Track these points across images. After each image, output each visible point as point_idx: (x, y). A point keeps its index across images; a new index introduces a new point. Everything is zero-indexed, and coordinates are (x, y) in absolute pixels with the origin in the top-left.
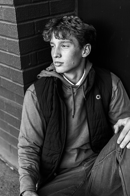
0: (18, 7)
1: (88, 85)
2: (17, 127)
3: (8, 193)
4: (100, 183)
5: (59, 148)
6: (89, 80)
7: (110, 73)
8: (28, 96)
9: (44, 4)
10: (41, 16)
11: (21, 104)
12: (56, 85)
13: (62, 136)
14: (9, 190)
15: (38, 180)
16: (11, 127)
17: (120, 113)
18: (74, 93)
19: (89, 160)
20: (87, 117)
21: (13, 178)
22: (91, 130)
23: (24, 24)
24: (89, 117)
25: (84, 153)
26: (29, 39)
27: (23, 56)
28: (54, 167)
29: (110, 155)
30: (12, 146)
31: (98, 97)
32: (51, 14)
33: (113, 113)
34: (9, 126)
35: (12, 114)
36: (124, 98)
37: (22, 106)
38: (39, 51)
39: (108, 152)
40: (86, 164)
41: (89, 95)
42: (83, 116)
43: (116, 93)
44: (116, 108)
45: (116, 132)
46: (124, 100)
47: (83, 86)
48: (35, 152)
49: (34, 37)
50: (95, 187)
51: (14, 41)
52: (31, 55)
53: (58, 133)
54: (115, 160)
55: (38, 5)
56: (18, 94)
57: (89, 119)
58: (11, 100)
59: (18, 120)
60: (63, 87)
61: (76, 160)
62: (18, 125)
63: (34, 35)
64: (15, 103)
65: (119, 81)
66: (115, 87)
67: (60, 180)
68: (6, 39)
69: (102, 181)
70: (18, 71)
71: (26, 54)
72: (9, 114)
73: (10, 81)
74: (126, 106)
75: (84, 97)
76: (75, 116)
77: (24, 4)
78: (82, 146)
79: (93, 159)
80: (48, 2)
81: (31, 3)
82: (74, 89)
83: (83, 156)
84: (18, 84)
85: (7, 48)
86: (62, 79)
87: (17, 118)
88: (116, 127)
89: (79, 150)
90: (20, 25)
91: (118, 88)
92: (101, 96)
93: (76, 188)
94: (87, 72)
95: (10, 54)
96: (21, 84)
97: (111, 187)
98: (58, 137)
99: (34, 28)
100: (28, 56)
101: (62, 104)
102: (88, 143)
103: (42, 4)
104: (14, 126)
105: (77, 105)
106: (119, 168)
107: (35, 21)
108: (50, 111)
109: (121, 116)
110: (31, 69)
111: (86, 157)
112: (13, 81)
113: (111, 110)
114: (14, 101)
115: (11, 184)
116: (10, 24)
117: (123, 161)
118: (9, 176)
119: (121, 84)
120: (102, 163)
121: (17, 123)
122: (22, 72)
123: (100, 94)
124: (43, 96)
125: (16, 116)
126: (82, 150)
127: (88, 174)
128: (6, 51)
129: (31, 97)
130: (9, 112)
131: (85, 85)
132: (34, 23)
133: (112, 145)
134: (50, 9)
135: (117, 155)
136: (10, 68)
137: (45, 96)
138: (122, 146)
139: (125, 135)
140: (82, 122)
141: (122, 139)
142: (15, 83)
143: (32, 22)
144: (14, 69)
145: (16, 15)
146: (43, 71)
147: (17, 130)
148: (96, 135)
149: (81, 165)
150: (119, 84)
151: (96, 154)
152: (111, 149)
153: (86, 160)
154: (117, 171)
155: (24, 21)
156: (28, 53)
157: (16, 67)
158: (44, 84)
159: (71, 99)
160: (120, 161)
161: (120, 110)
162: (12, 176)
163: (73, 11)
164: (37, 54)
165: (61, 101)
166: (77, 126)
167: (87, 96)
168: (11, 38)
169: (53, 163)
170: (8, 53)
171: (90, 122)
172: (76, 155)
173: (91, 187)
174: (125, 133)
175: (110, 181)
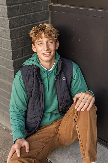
0: (10, 18)
1: (57, 70)
2: (8, 99)
3: (2, 144)
4: (65, 135)
5: (40, 113)
6: (58, 68)
7: (72, 62)
8: (17, 79)
9: (28, 15)
10: (25, 24)
11: (11, 83)
12: (36, 71)
13: (41, 104)
14: (2, 142)
15: (25, 133)
16: (4, 99)
17: (78, 89)
18: (48, 76)
19: (58, 120)
20: (56, 92)
21: (5, 134)
22: (59, 100)
23: (15, 29)
24: (57, 92)
25: (54, 115)
26: (18, 39)
27: (14, 50)
28: (37, 125)
29: (71, 116)
30: (5, 112)
31: (64, 78)
32: (32, 22)
33: (74, 90)
34: (3, 98)
35: (5, 90)
36: (81, 79)
37: (12, 84)
38: (24, 47)
39: (69, 115)
40: (56, 123)
41: (58, 77)
42: (54, 91)
43: (76, 76)
44: (75, 86)
45: (74, 102)
46: (81, 80)
47: (54, 71)
48: (21, 114)
49: (21, 38)
50: (61, 138)
51: (7, 41)
52: (19, 50)
53: (39, 103)
54: (74, 120)
55: (24, 16)
56: (10, 76)
57: (58, 93)
58: (4, 80)
59: (9, 94)
60: (40, 72)
61: (49, 120)
62: (9, 97)
63: (21, 36)
64: (7, 82)
65: (78, 68)
66: (75, 72)
67: (38, 133)
68: (1, 39)
69: (66, 134)
70: (10, 61)
71: (15, 49)
72: (2, 90)
73: (4, 67)
74: (82, 84)
75: (55, 78)
76: (49, 91)
77: (14, 16)
78: (53, 111)
79: (61, 120)
80: (30, 14)
81: (19, 15)
82: (48, 73)
83: (54, 118)
84: (10, 69)
85: (2, 45)
86: (40, 67)
87: (9, 93)
88: (75, 99)
89: (52, 114)
90: (12, 30)
91: (77, 72)
92: (66, 78)
93: (49, 138)
94: (56, 62)
95: (4, 49)
96: (12, 69)
97: (72, 138)
98: (38, 106)
99: (21, 32)
100: (17, 50)
101: (40, 83)
102: (58, 109)
103: (26, 16)
104: (6, 98)
105: (50, 84)
106: (76, 125)
107: (22, 27)
108: (31, 88)
109: (79, 91)
110: (18, 59)
111: (56, 119)
112: (6, 67)
113: (72, 87)
114: (6, 80)
115: (4, 138)
116: (5, 29)
117: (78, 120)
118: (2, 133)
119: (79, 70)
120: (66, 122)
121: (8, 96)
122: (13, 62)
123: (65, 76)
124: (26, 78)
125: (7, 91)
126: (53, 113)
127: (57, 130)
128: (1, 47)
129: (19, 80)
130: (3, 88)
131: (55, 70)
132: (21, 29)
133: (71, 110)
134: (32, 19)
135: (74, 116)
136: (4, 59)
137: (28, 78)
138: (78, 110)
139: (80, 103)
140: (53, 95)
141: (78, 106)
142: (8, 69)
143: (20, 27)
144: (7, 59)
145: (9, 24)
146: (27, 61)
147: (8, 101)
148: (62, 104)
149: (52, 123)
150: (78, 70)
151: (62, 117)
152: (71, 112)
153: (56, 120)
154: (75, 127)
155: (14, 27)
156: (17, 48)
157: (9, 58)
158: (27, 70)
159: (46, 80)
160: (76, 120)
161: (78, 87)
162: (5, 133)
163: (47, 19)
164: (23, 49)
165: (40, 81)
166: (51, 98)
167: (57, 78)
168: (5, 38)
169: (36, 123)
170: (3, 48)
171: (58, 95)
172: (49, 117)
173: (59, 138)
174: (80, 102)
175: (71, 133)
